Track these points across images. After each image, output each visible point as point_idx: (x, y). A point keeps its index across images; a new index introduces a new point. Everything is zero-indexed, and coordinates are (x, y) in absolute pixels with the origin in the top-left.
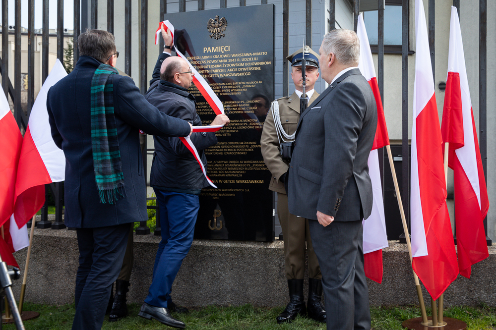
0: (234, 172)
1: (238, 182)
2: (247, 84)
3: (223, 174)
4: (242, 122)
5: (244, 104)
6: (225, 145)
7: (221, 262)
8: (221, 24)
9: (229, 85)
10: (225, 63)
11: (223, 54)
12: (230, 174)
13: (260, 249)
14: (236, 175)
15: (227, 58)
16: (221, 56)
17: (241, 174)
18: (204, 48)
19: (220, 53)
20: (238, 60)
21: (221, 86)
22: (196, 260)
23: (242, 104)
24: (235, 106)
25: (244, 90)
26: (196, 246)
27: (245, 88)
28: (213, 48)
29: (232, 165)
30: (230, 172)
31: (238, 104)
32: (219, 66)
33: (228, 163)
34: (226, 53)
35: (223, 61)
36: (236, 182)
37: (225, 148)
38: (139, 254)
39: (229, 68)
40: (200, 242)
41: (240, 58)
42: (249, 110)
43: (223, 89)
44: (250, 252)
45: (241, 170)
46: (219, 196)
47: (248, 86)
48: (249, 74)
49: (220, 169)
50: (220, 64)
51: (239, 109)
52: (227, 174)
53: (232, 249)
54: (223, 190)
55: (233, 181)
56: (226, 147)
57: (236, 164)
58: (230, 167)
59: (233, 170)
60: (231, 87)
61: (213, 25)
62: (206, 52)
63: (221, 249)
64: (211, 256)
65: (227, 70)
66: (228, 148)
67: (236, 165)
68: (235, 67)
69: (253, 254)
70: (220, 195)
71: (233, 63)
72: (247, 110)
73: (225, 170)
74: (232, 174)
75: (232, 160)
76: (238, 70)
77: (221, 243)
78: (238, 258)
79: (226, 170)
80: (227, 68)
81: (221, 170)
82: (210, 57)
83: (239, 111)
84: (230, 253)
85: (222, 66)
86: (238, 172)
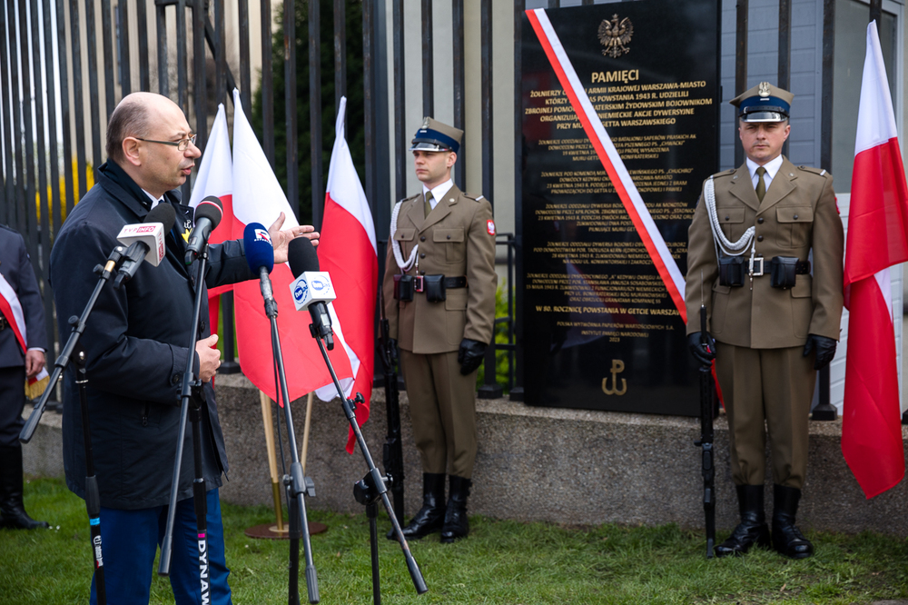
0: (646, 295)
1: (653, 312)
2: (669, 140)
3: (627, 298)
4: (660, 208)
5: (663, 175)
6: (629, 247)
7: (626, 451)
8: (622, 32)
9: (637, 142)
10: (631, 101)
11: (627, 85)
12: (640, 298)
13: (692, 429)
14: (649, 301)
15: (634, 93)
16: (623, 89)
17: (658, 298)
18: (593, 74)
19: (621, 84)
20: (654, 96)
21: (624, 142)
22: (581, 446)
23: (661, 174)
24: (648, 178)
25: (663, 150)
26: (582, 421)
27: (666, 147)
28: (608, 73)
29: (643, 283)
30: (640, 295)
31: (654, 175)
32: (620, 106)
33: (636, 280)
34: (631, 83)
35: (626, 97)
36: (649, 312)
37: (631, 253)
38: (485, 432)
39: (638, 110)
40: (589, 415)
41: (658, 92)
42: (673, 186)
43: (627, 148)
44: (676, 435)
45: (658, 292)
46: (621, 337)
47: (670, 144)
48: (672, 122)
49: (622, 289)
50: (620, 102)
51: (655, 184)
52: (634, 298)
53: (644, 429)
54: (627, 326)
55: (646, 312)
56: (632, 250)
57: (650, 281)
58: (640, 286)
59: (644, 292)
60: (640, 145)
61: (609, 32)
62: (596, 80)
63: (625, 428)
64: (607, 440)
65: (633, 114)
66: (635, 253)
67: (650, 283)
68: (648, 109)
69: (680, 437)
70: (622, 334)
71: (643, 101)
72: (669, 186)
73: (630, 292)
74: (643, 298)
75: (642, 274)
76: (652, 113)
77: (624, 417)
78: (655, 445)
79: (633, 292)
80: (633, 111)
81: (623, 292)
82: (603, 90)
83: (654, 187)
84: (640, 435)
85: (625, 106)
86: (653, 295)
